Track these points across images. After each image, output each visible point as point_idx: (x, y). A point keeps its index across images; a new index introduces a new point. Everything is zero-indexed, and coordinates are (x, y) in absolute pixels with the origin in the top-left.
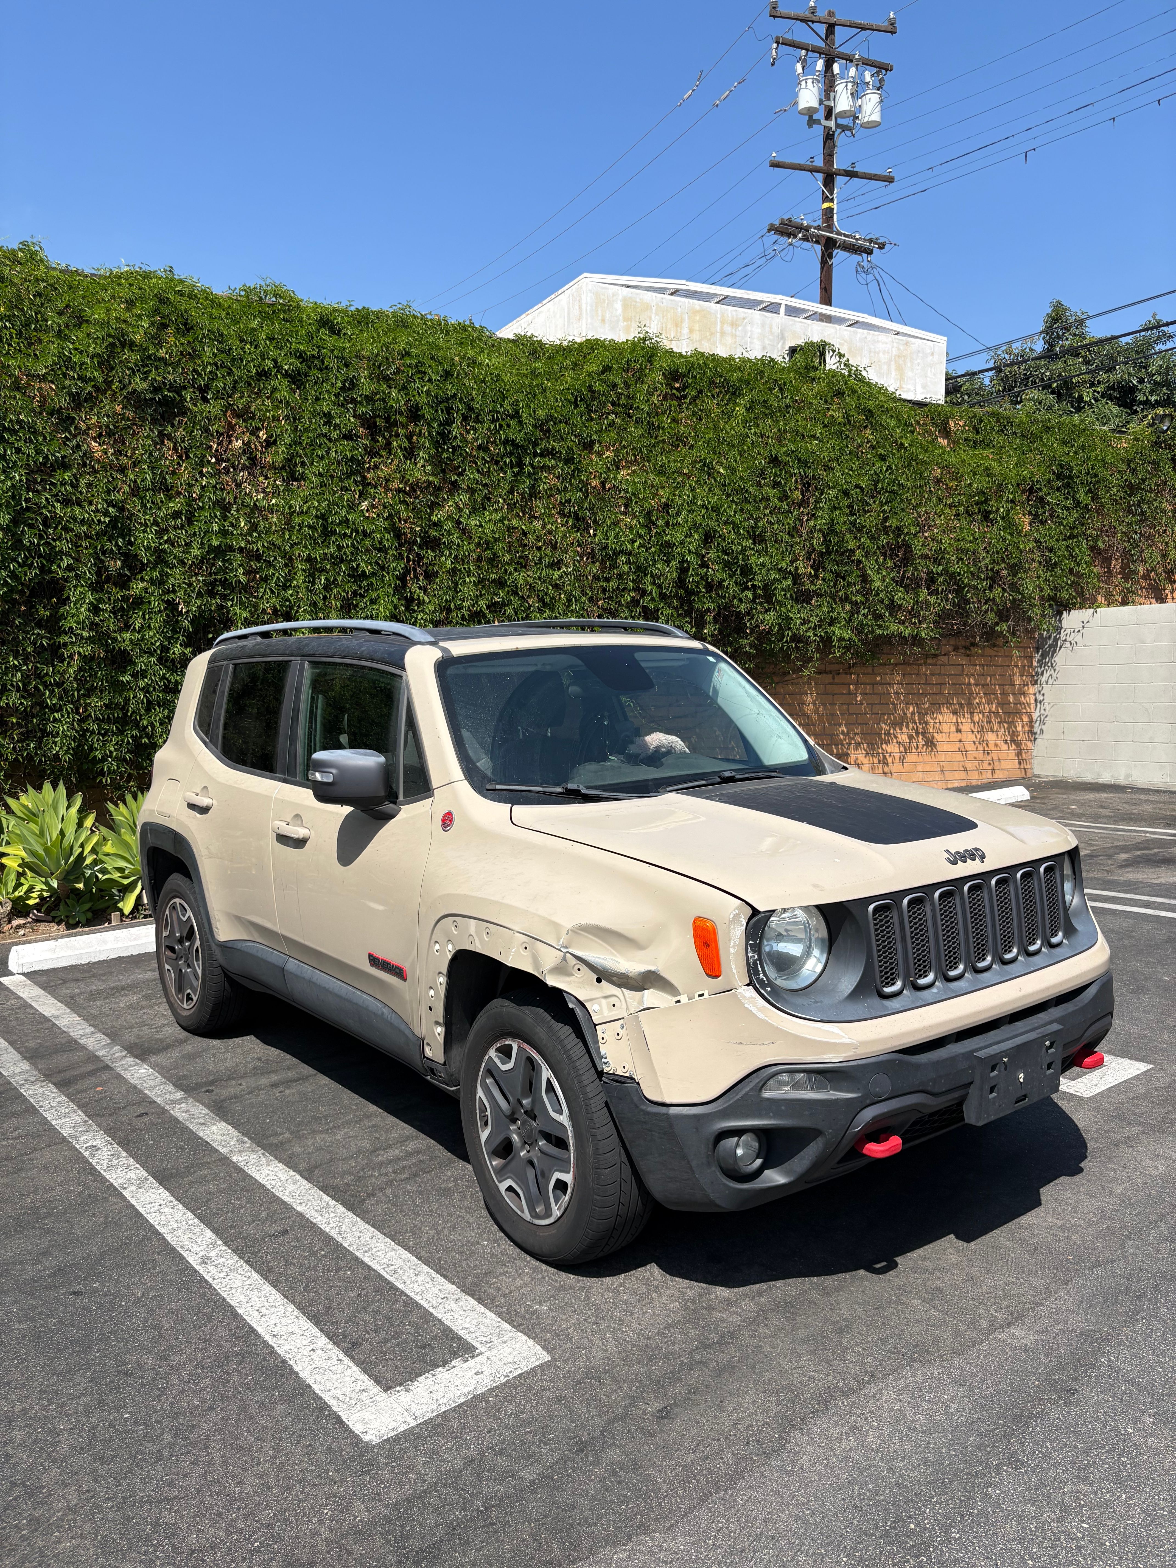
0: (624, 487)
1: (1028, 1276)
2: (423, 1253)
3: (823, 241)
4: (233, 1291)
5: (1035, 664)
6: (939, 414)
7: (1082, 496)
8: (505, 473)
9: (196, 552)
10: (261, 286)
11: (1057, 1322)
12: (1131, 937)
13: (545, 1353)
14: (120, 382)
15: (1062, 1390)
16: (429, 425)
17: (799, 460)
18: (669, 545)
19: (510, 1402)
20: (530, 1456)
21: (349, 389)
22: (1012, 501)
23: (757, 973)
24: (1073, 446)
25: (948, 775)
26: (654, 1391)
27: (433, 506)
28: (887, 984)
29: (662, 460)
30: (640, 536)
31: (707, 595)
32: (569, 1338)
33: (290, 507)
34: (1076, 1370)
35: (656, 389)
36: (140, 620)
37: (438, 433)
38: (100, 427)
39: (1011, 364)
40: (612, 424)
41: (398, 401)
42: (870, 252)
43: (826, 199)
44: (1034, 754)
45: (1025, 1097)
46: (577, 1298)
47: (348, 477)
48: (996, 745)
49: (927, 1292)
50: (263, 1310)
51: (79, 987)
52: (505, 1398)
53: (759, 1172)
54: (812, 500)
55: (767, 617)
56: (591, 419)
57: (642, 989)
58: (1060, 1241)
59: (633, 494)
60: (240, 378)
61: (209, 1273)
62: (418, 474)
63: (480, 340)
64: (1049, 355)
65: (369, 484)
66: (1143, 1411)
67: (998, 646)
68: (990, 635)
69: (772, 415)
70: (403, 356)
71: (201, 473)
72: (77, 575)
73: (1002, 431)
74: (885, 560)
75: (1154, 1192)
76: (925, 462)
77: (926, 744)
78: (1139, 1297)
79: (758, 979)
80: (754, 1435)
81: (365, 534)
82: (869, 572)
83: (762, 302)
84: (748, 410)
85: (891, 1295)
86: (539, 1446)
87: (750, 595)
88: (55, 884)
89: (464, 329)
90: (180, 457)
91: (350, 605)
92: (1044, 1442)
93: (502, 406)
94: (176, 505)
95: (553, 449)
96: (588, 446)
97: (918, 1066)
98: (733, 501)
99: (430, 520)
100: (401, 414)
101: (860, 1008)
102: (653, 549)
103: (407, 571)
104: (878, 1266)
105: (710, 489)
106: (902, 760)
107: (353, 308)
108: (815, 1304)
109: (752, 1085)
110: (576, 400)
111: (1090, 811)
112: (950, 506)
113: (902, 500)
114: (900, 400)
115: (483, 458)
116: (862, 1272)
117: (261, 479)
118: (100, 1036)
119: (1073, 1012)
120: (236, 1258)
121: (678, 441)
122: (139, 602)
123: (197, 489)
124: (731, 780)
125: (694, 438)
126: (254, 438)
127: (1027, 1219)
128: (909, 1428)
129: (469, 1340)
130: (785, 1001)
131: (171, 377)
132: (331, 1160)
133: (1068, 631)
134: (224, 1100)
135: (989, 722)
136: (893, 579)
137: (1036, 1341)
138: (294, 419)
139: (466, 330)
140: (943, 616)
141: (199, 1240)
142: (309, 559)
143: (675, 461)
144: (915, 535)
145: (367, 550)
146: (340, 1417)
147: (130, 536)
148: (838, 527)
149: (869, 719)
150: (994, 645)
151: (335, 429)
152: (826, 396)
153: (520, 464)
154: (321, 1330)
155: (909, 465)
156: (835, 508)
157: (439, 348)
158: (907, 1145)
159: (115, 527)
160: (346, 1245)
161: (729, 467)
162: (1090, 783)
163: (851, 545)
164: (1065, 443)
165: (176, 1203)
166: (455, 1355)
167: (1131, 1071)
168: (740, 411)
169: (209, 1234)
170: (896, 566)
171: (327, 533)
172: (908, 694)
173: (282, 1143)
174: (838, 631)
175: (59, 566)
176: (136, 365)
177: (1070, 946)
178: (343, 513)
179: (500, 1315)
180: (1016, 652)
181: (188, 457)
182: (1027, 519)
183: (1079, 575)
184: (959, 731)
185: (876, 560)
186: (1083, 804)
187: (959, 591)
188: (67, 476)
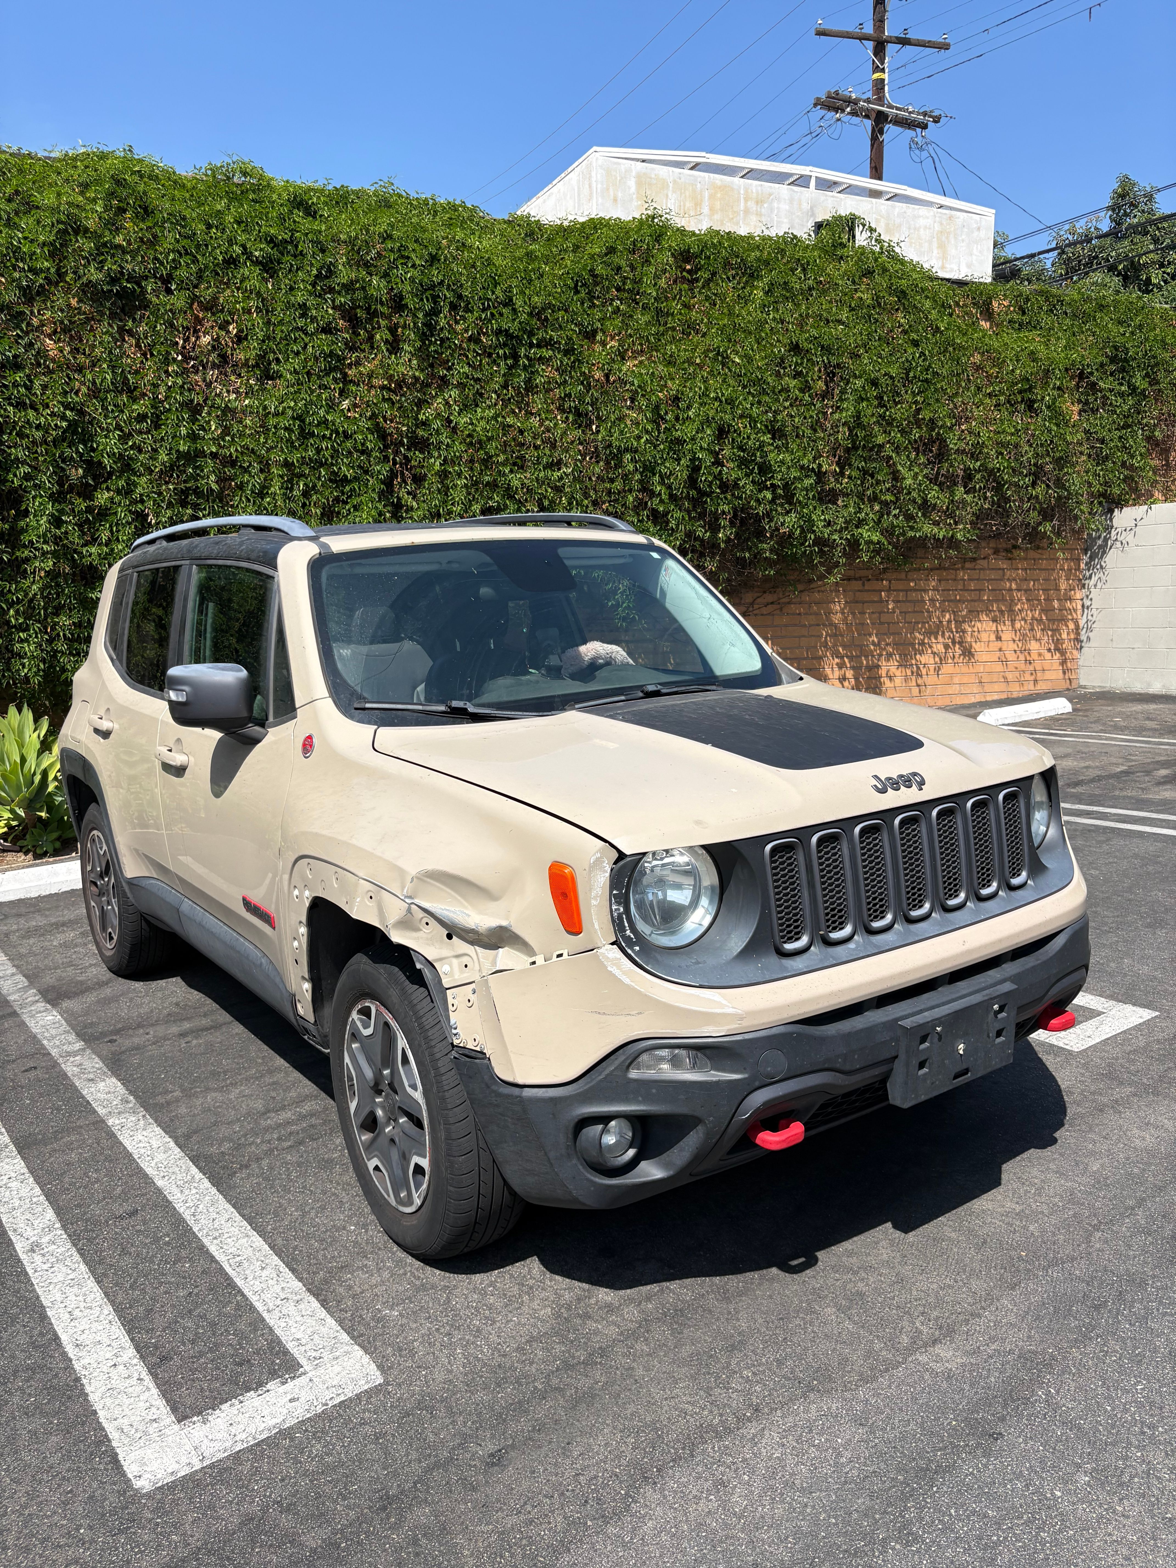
0: (631, 379)
1: (968, 1278)
2: (280, 1241)
3: (874, 115)
4: (51, 1288)
5: (1083, 566)
6: (981, 293)
7: (1139, 382)
8: (498, 365)
9: (163, 457)
10: (228, 164)
11: (993, 1339)
12: (1157, 863)
13: (378, 1373)
14: (75, 273)
15: (984, 1433)
16: (415, 316)
17: (823, 347)
18: (679, 442)
19: (319, 1439)
20: (322, 1514)
21: (327, 277)
22: (1059, 388)
23: (621, 929)
24: (1129, 325)
25: (988, 688)
26: (492, 1427)
27: (420, 404)
28: (790, 940)
29: (671, 348)
30: (647, 432)
31: (722, 496)
32: (412, 1353)
33: (265, 408)
34: (1005, 1406)
35: (665, 271)
36: (107, 533)
37: (423, 324)
38: (55, 323)
39: (1073, 244)
40: (617, 311)
41: (379, 289)
42: (924, 127)
43: (876, 69)
44: (1081, 663)
45: (966, 1072)
46: (435, 1300)
47: (328, 374)
48: (1040, 655)
49: (845, 1297)
50: (77, 1313)
51: (18, 923)
52: (314, 1434)
53: (633, 1164)
54: (837, 391)
55: (788, 519)
56: (593, 306)
57: (495, 947)
58: (1015, 1232)
59: (639, 386)
60: (206, 267)
61: (32, 1264)
62: (401, 369)
63: (472, 221)
64: (1115, 234)
65: (351, 381)
66: (1078, 1466)
67: (1043, 548)
68: (1034, 537)
69: (792, 298)
70: (385, 239)
71: (166, 372)
72: (35, 485)
73: (1052, 311)
74: (917, 455)
75: (1136, 1170)
76: (963, 347)
77: (964, 654)
78: (1097, 1308)
79: (624, 937)
80: (596, 1491)
81: (347, 436)
82: (900, 468)
83: (792, 175)
84: (766, 293)
85: (801, 1302)
86: (335, 1501)
87: (769, 496)
88: (21, 812)
89: (454, 208)
90: (144, 355)
91: (332, 512)
92: (949, 1507)
93: (493, 293)
94: (139, 407)
95: (551, 339)
96: (590, 335)
97: (822, 1040)
98: (749, 393)
99: (417, 419)
100: (382, 304)
101: (751, 969)
102: (662, 447)
103: (393, 475)
104: (794, 1263)
105: (724, 381)
106: (937, 670)
107: (330, 187)
108: (710, 1312)
109: (617, 1063)
110: (576, 285)
111: (1134, 723)
112: (990, 395)
113: (936, 390)
114: (937, 278)
115: (474, 351)
116: (774, 1270)
117: (233, 378)
118: (20, 978)
119: (1033, 967)
120: (69, 1245)
121: (690, 328)
122: (104, 513)
123: (162, 389)
124: (657, 694)
125: (706, 325)
126: (224, 333)
127: (983, 1203)
128: (786, 1483)
129: (297, 1355)
130: (657, 962)
131: (129, 267)
132: (215, 1124)
133: (1119, 530)
134: (123, 1052)
135: (1032, 629)
136: (926, 476)
137: (963, 1365)
138: (266, 310)
139: (456, 210)
140: (980, 516)
141: (36, 1223)
142: (287, 464)
143: (685, 350)
144: (951, 428)
145: (350, 453)
146: (116, 1454)
147: (92, 441)
148: (865, 421)
149: (902, 628)
150: (1038, 548)
151: (312, 322)
152: (854, 276)
153: (515, 356)
154: (132, 1340)
155: (946, 350)
156: (862, 400)
157: (424, 230)
158: (813, 1132)
159: (75, 432)
160: (195, 1229)
161: (745, 356)
162: (1140, 694)
163: (880, 440)
164: (1120, 323)
165: (27, 1175)
166: (273, 1374)
167: (1133, 1019)
168: (759, 294)
169: (50, 1214)
170: (930, 462)
171: (305, 435)
172: (944, 601)
173: (168, 1103)
174: (866, 533)
175: (15, 475)
176: (91, 255)
177: (1036, 888)
178: (322, 412)
179: (341, 1322)
180: (1060, 554)
181: (152, 355)
182: (1076, 408)
183: (1132, 468)
184: (999, 638)
185: (908, 456)
186: (1128, 716)
187: (998, 488)
188: (19, 377)
